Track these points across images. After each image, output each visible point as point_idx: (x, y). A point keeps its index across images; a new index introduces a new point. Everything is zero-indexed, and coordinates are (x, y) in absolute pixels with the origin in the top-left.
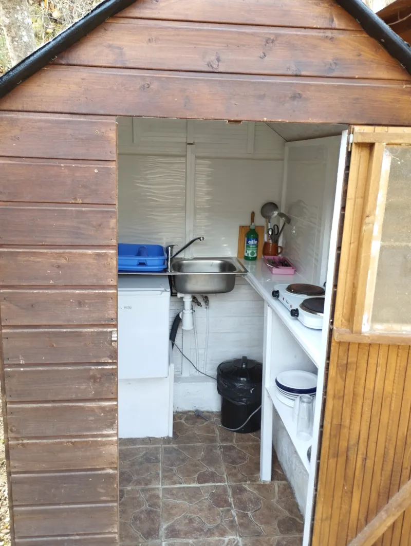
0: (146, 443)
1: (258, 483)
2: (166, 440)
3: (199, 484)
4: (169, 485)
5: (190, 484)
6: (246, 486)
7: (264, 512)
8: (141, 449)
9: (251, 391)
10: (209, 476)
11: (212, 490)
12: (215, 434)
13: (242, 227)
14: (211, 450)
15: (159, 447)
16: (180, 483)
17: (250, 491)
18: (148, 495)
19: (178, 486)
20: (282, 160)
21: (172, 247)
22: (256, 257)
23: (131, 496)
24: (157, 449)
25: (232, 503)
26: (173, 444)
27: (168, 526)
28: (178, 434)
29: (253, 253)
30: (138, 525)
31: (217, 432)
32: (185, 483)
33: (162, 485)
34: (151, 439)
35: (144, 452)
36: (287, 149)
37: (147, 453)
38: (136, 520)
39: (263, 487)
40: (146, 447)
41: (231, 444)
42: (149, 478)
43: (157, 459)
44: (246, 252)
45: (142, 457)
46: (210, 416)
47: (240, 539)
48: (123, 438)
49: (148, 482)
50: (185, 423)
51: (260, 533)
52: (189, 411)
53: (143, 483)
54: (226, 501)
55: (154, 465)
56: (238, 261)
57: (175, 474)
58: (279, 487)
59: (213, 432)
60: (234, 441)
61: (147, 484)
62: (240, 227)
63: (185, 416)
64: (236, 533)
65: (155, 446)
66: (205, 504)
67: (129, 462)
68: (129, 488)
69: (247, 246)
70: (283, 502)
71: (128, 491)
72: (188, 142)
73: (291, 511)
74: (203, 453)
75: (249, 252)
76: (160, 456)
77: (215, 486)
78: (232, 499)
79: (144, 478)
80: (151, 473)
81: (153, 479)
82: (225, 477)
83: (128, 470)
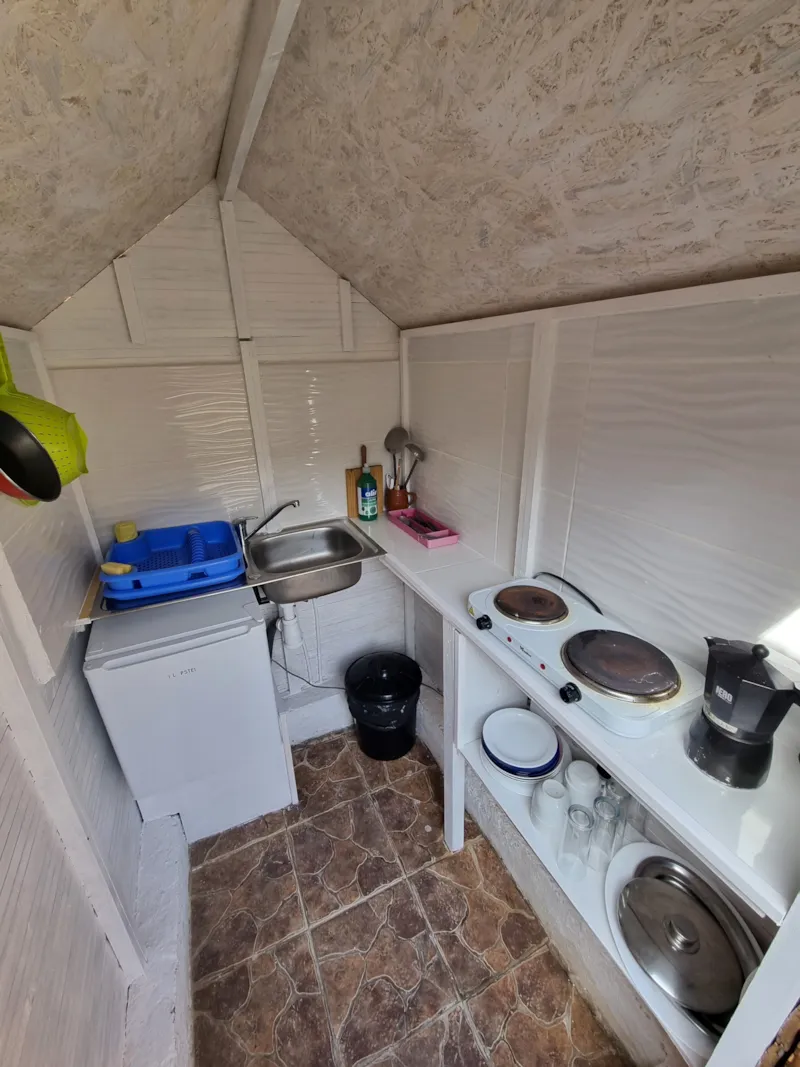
0: (262, 833)
1: (446, 855)
2: (292, 814)
3: (366, 895)
4: (320, 917)
5: (352, 902)
6: (433, 869)
7: (476, 918)
8: (255, 848)
9: (402, 711)
10: (375, 871)
11: (389, 900)
12: (358, 773)
13: (349, 471)
14: (363, 811)
15: (283, 833)
16: (337, 907)
17: (442, 880)
18: (291, 962)
19: (334, 914)
20: (398, 359)
21: (244, 523)
22: (376, 515)
23: (262, 976)
24: (280, 837)
25: (425, 917)
26: (304, 817)
27: (343, 1028)
28: (306, 793)
29: (373, 510)
30: (292, 1054)
31: (360, 769)
32: (344, 901)
33: (309, 924)
34: (267, 820)
35: (262, 855)
36: (405, 342)
37: (267, 854)
38: (284, 1040)
39: (457, 863)
40: (263, 842)
41: (385, 787)
42: (283, 915)
43: (286, 862)
44: (363, 509)
45: (260, 868)
46: (341, 740)
47: (463, 1005)
48: (221, 831)
49: (283, 926)
50: (310, 767)
51: (487, 973)
52: (310, 740)
53: (276, 934)
54: (416, 918)
55: (285, 879)
56: (351, 522)
57: (322, 888)
58: (476, 851)
59: (354, 771)
60: (388, 779)
61: (283, 934)
62: (347, 470)
63: (307, 751)
64: (453, 991)
65: (275, 833)
66: (387, 940)
67: (242, 888)
68: (255, 956)
69: (364, 501)
70: (492, 882)
71: (255, 966)
72: (240, 337)
73: (509, 899)
74: (352, 821)
75: (368, 509)
76: (289, 854)
77: (389, 889)
78: (423, 910)
79: (275, 918)
80: (284, 902)
81: (290, 916)
82: (398, 862)
83: (242, 910)
